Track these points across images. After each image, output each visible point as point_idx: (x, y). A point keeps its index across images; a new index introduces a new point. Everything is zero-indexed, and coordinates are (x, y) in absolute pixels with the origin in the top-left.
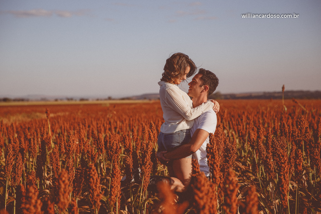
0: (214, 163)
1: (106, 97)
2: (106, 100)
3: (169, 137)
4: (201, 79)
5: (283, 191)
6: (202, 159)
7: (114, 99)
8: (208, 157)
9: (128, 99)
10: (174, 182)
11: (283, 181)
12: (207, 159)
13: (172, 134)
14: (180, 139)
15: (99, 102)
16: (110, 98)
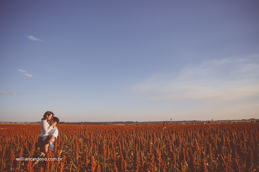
0: (55, 147)
1: (25, 122)
2: (24, 123)
3: (41, 138)
4: (53, 120)
5: (76, 155)
6: (52, 145)
7: (27, 123)
8: (54, 145)
9: (33, 123)
10: (41, 153)
11: (76, 152)
12: (53, 146)
13: (43, 137)
14: (45, 139)
15: (22, 124)
16: (26, 123)
